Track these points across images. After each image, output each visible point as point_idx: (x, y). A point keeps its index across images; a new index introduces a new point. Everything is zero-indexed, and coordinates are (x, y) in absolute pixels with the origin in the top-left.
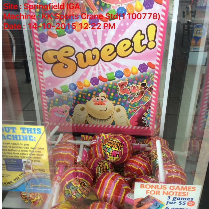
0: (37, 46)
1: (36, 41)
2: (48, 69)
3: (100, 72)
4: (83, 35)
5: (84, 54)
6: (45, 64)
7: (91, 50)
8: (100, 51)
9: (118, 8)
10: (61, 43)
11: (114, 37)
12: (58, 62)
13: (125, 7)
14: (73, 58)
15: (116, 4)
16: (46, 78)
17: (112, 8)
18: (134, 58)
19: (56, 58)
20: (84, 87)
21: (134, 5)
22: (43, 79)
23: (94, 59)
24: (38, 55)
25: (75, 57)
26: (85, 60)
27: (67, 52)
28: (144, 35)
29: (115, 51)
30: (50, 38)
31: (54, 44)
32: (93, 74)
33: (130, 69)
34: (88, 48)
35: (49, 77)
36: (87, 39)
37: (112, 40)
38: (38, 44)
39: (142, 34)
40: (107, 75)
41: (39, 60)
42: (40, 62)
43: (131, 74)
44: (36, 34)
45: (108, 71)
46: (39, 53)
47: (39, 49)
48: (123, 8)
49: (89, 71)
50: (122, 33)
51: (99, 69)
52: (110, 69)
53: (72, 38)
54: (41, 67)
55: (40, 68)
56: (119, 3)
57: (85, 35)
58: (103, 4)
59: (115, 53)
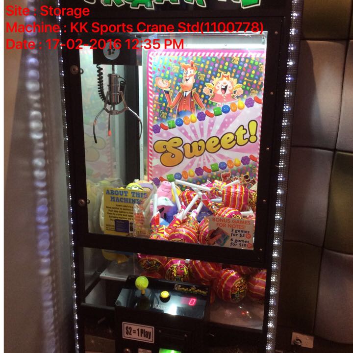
0: (150, 135)
1: (150, 131)
2: (157, 158)
3: (204, 163)
4: (191, 128)
5: (190, 145)
6: (155, 153)
7: (198, 142)
8: (205, 143)
9: (223, 105)
10: (171, 134)
11: (218, 131)
12: (167, 151)
13: (229, 105)
14: (181, 148)
15: (221, 102)
16: (154, 167)
18: (237, 151)
19: (166, 148)
20: (189, 177)
21: (237, 104)
22: (151, 167)
23: (199, 150)
24: (150, 144)
25: (183, 147)
26: (191, 151)
27: (175, 143)
28: (246, 129)
29: (220, 143)
30: (162, 130)
31: (165, 135)
32: (198, 165)
33: (233, 161)
34: (194, 139)
35: (157, 165)
36: (194, 132)
37: (217, 133)
39: (244, 129)
40: (211, 165)
41: (150, 148)
42: (151, 151)
43: (234, 166)
44: (151, 125)
45: (212, 163)
46: (151, 142)
47: (151, 138)
48: (227, 106)
49: (194, 161)
50: (226, 127)
51: (204, 160)
52: (214, 160)
53: (181, 130)
54: (151, 155)
56: (224, 102)
57: (193, 128)
58: (210, 103)
59: (219, 145)
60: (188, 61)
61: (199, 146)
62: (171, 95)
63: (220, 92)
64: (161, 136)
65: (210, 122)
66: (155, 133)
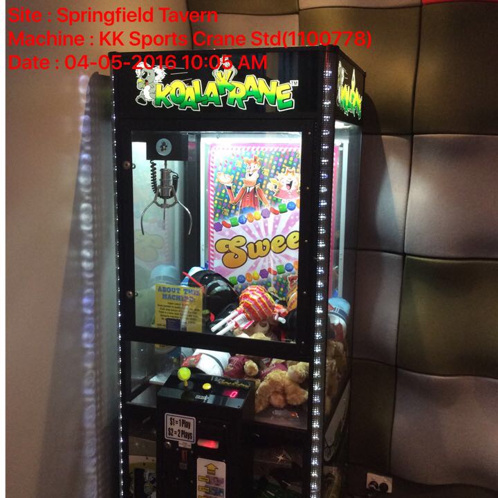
0: (212, 234)
1: (212, 230)
2: (219, 259)
3: (270, 264)
4: (255, 226)
5: (254, 244)
6: (217, 253)
7: (262, 241)
8: (270, 242)
9: (288, 202)
10: (234, 233)
11: (284, 229)
12: (229, 251)
13: (295, 202)
14: (244, 248)
15: (286, 199)
16: (216, 268)
17: (283, 203)
19: (228, 247)
20: (253, 280)
22: (213, 269)
23: (264, 250)
24: (211, 243)
25: (246, 247)
26: (255, 251)
27: (239, 242)
29: (285, 242)
30: (224, 228)
31: (227, 233)
32: (263, 266)
34: (259, 238)
35: (219, 267)
36: (258, 230)
37: (283, 232)
38: (213, 232)
40: (277, 267)
41: (211, 248)
42: (213, 251)
44: (212, 223)
45: (278, 264)
46: (213, 241)
47: (213, 237)
48: (293, 203)
49: (259, 262)
51: (269, 261)
52: (280, 261)
53: (244, 229)
54: (213, 255)
55: (211, 257)
57: (257, 226)
58: (275, 199)
59: (285, 245)
60: (252, 156)
61: (263, 246)
62: (233, 190)
63: (285, 188)
64: (223, 234)
65: (275, 220)
66: (217, 231)
